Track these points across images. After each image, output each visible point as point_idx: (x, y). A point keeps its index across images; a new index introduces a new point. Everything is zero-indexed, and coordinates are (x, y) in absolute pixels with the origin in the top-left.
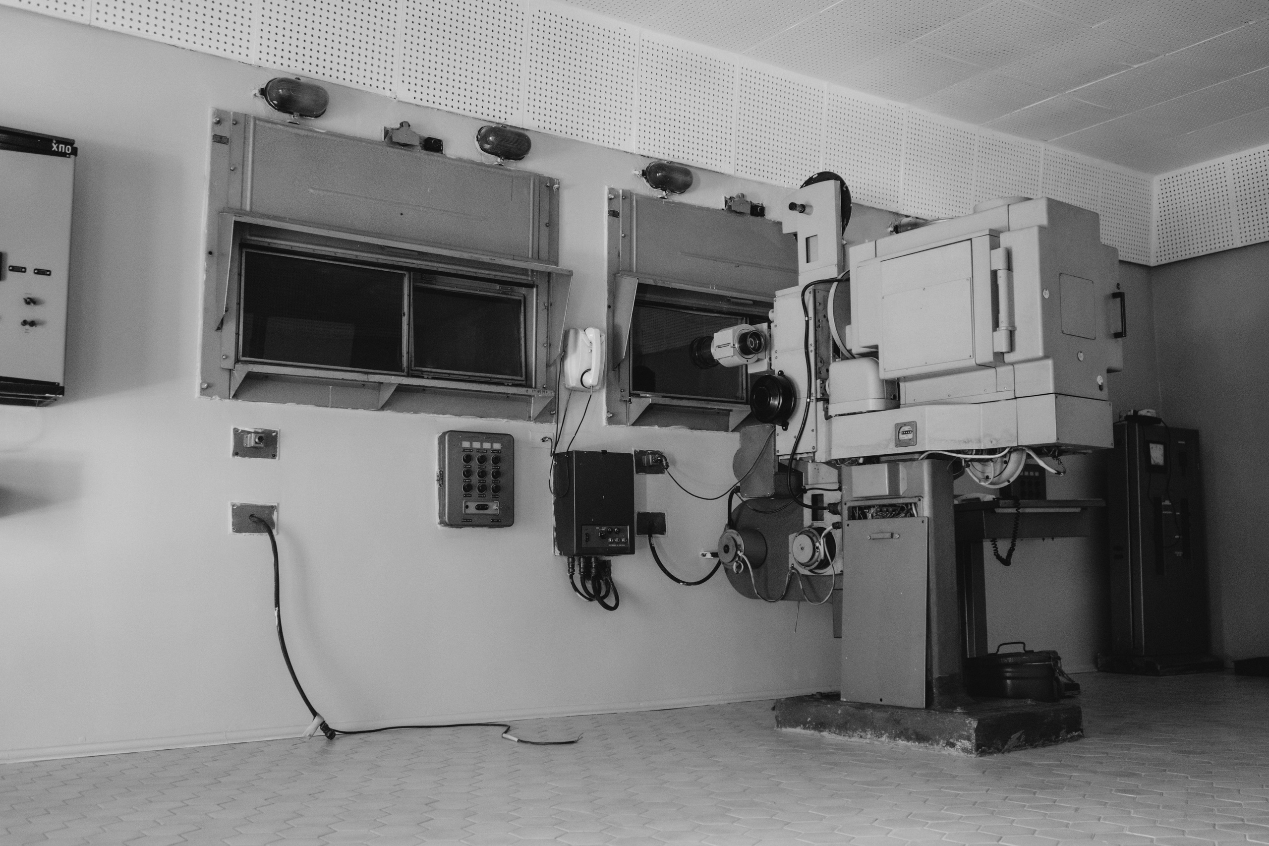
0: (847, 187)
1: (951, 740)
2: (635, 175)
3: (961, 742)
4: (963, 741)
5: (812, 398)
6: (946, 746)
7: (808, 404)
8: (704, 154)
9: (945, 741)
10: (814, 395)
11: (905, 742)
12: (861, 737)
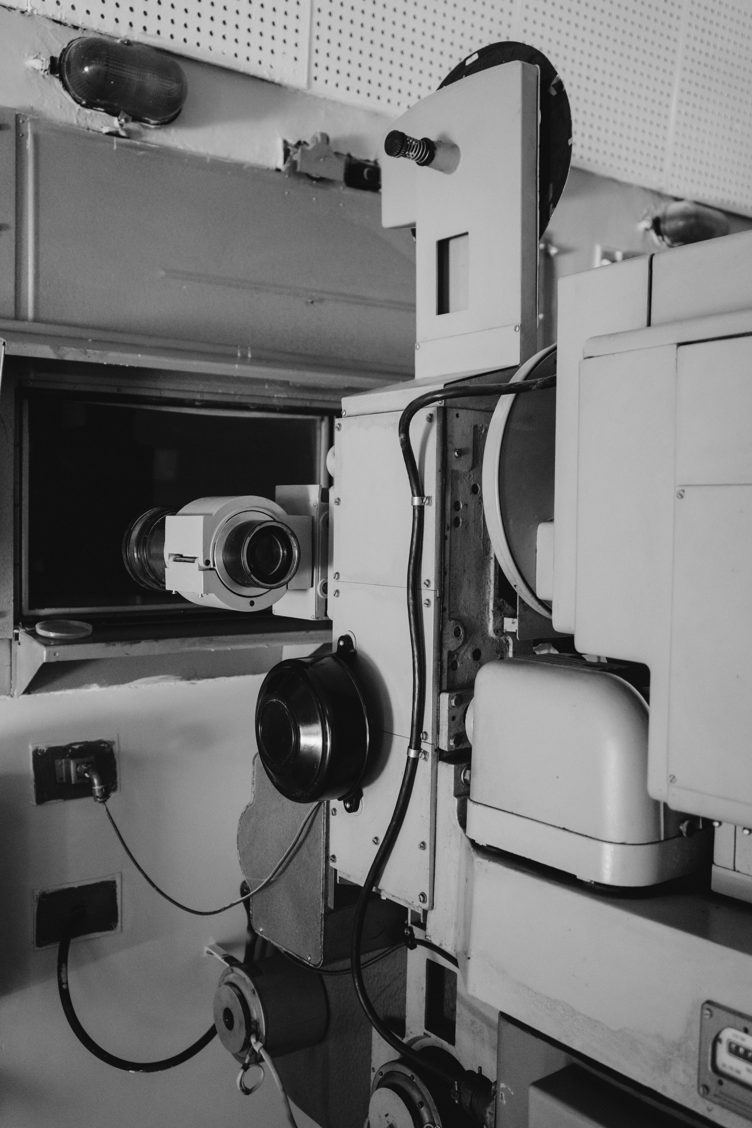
0: (560, 85)
2: (36, 71)
5: (424, 746)
7: (412, 766)
8: (230, 31)
10: (430, 740)
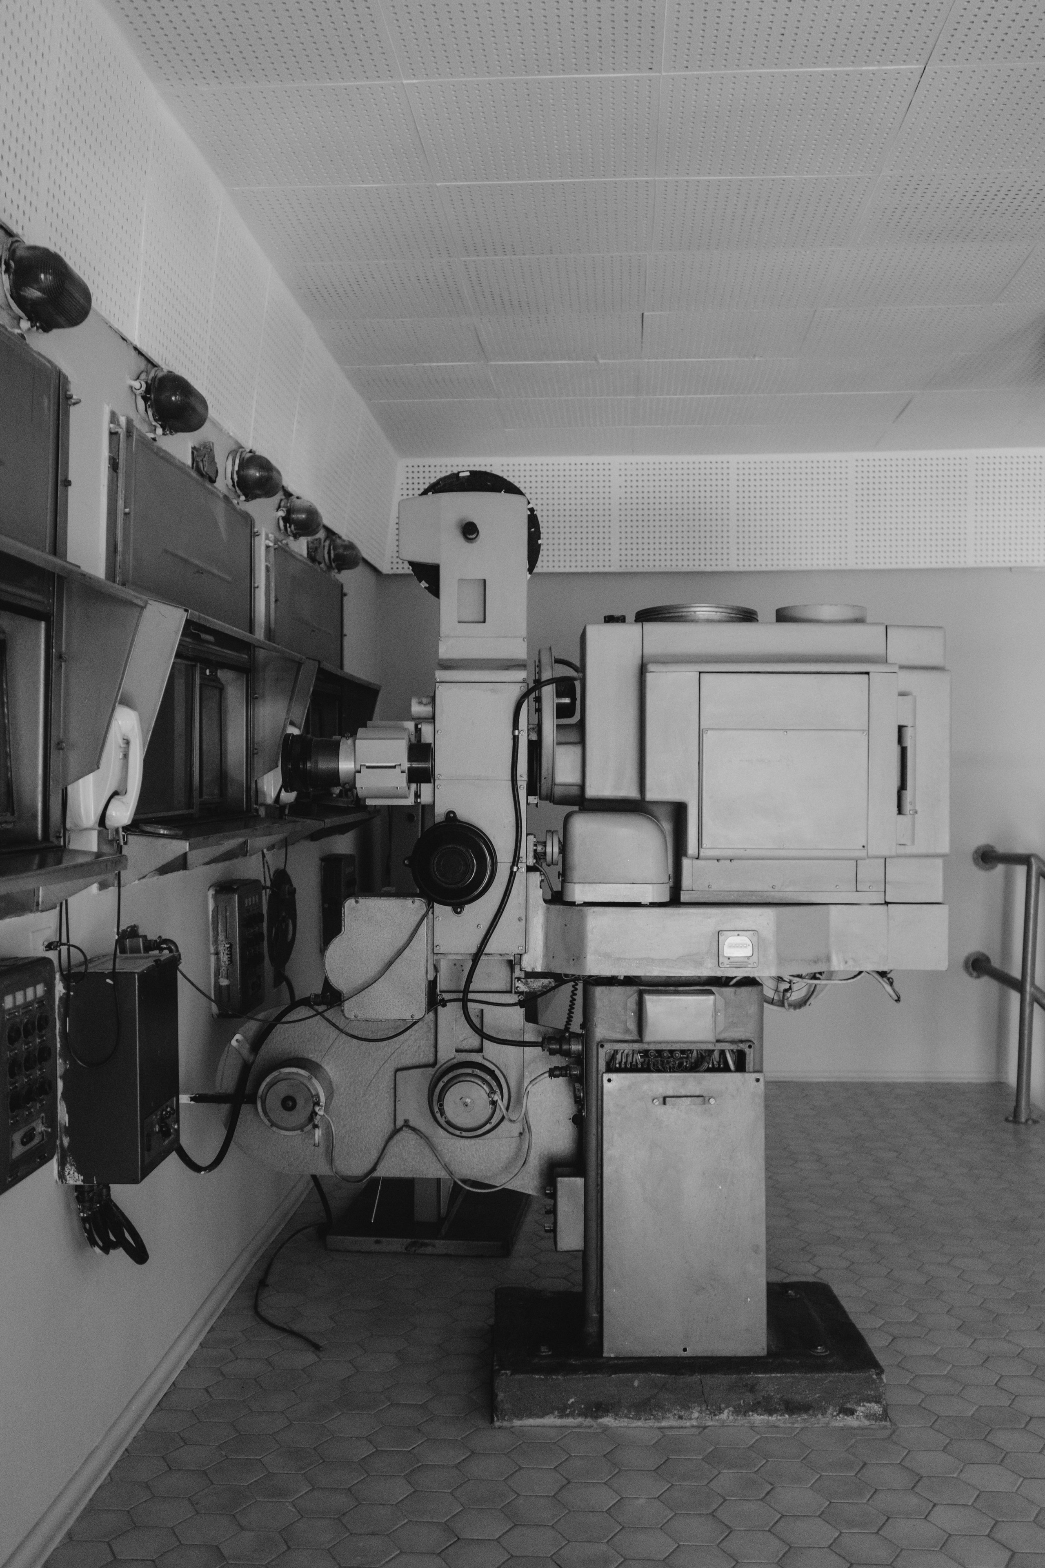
1: (848, 1406)
3: (864, 1406)
4: (868, 1405)
5: (520, 865)
6: (838, 1414)
7: (512, 877)
9: (838, 1408)
10: (523, 860)
11: (765, 1417)
12: (681, 1417)
